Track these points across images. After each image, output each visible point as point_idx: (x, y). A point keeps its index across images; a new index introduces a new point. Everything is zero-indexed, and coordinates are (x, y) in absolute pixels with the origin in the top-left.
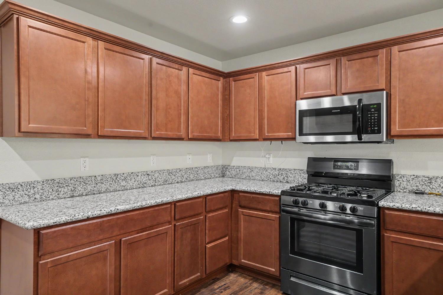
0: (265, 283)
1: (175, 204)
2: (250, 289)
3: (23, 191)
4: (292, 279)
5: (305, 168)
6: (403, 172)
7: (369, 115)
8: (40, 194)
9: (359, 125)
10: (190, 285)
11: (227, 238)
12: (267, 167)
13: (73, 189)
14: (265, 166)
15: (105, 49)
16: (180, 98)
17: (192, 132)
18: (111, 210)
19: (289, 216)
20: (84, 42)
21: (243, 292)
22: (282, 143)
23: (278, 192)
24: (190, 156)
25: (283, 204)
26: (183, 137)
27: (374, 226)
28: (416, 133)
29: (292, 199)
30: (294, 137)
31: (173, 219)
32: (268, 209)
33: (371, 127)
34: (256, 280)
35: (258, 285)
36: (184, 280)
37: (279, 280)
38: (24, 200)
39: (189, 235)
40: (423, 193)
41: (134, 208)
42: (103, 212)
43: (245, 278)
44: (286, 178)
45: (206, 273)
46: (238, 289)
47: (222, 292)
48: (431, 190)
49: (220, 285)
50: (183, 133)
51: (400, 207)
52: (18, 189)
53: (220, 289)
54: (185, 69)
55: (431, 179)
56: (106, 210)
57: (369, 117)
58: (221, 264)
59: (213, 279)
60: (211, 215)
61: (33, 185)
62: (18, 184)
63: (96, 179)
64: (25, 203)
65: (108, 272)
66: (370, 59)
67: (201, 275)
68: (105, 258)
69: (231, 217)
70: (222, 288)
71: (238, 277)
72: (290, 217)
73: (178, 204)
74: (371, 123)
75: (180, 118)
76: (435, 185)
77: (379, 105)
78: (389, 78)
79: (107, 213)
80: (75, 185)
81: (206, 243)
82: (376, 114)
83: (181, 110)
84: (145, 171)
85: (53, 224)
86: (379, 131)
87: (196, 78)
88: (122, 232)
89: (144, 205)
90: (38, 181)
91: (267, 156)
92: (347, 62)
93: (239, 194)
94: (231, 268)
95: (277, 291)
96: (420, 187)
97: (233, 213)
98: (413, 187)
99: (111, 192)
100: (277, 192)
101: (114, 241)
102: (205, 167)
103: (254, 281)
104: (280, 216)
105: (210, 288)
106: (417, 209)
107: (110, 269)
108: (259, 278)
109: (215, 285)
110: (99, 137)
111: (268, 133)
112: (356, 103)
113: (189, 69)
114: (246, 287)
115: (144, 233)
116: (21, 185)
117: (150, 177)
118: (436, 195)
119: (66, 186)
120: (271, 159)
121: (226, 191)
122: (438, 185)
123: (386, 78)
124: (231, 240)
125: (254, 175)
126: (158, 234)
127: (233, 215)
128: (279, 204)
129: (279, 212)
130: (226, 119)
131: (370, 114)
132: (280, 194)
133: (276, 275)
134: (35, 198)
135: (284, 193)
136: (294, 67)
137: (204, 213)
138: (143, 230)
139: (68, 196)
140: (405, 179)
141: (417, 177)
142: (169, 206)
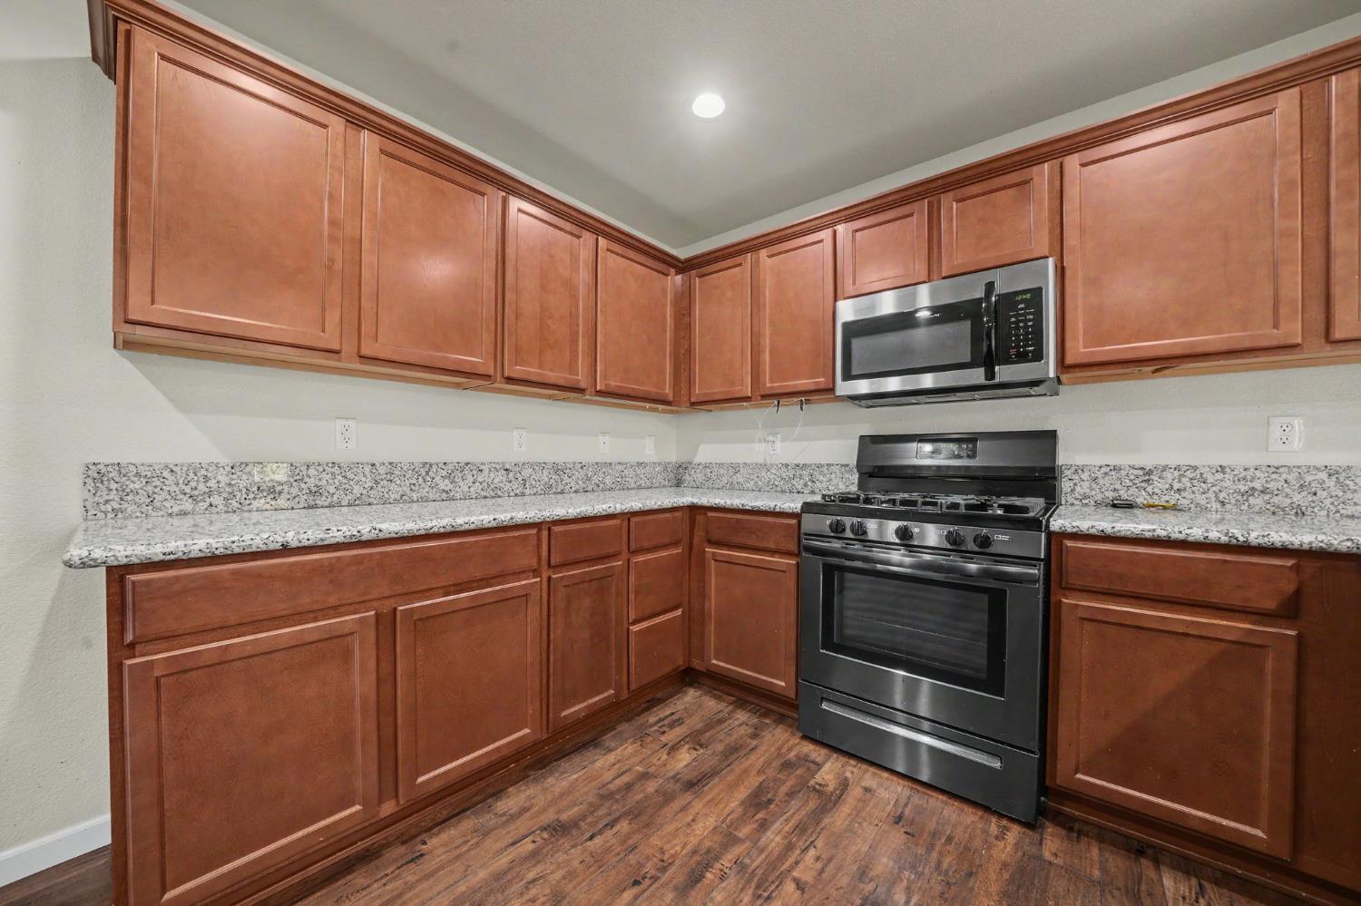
0: (763, 711)
1: (549, 529)
2: (729, 725)
3: (177, 484)
4: (825, 706)
5: (853, 461)
6: (1080, 460)
7: (1013, 319)
8: (225, 495)
9: (990, 346)
10: (587, 717)
11: (679, 612)
12: (768, 462)
13: (314, 489)
14: (765, 461)
15: (382, 151)
16: (574, 297)
17: (605, 378)
18: (359, 532)
19: (819, 562)
20: (325, 126)
21: (712, 732)
22: (802, 408)
23: (794, 505)
24: (607, 439)
25: (805, 534)
26: (583, 385)
27: (1038, 581)
28: (1130, 356)
29: (828, 520)
30: (831, 386)
31: (544, 562)
32: (772, 545)
33: (1018, 347)
34: (741, 704)
35: (748, 715)
36: (574, 705)
37: (795, 707)
38: (179, 507)
39: (586, 602)
40: (1130, 506)
41: (431, 531)
42: (335, 535)
43: (719, 698)
44: (809, 483)
45: (628, 688)
46: (701, 725)
47: (664, 732)
48: (1148, 497)
49: (662, 716)
50: (581, 378)
51: (1109, 531)
52: (163, 480)
53: (660, 725)
54: (588, 237)
55: (1150, 473)
56: (344, 529)
57: (1013, 323)
58: (667, 669)
59: (649, 701)
60: (641, 558)
61: (203, 472)
62: (162, 466)
63: (374, 471)
64: (184, 514)
65: (358, 691)
66: (1011, 192)
67: (617, 695)
68: (347, 655)
69: (690, 567)
70: (666, 722)
71: (704, 697)
72: (824, 565)
73: (556, 529)
74: (1017, 336)
75: (574, 342)
76: (1159, 485)
77: (1037, 293)
78: (1058, 231)
79: (345, 537)
80: (320, 480)
81: (630, 621)
82: (1030, 314)
83: (578, 325)
84: (500, 461)
85: (162, 557)
86: (1038, 356)
87: (613, 262)
88: (400, 589)
89: (461, 525)
90: (218, 463)
91: (771, 438)
92: (954, 203)
93: (706, 514)
94: (689, 676)
95: (790, 730)
96: (1122, 492)
97: (693, 556)
98: (1106, 494)
99: (413, 501)
100: (792, 505)
101: (373, 613)
102: (639, 464)
103: (737, 707)
104: (798, 563)
105: (639, 721)
106: (1155, 534)
107: (361, 682)
108: (751, 699)
109: (651, 714)
110: (363, 360)
111: (772, 381)
112: (980, 293)
113: (597, 239)
114: (721, 721)
115: (462, 595)
116: (172, 471)
117: (511, 475)
118: (1165, 508)
119: (296, 481)
120: (779, 444)
121: (676, 507)
122: (1167, 486)
123: (1051, 230)
124: (688, 618)
125: (741, 480)
126: (503, 600)
127: (692, 560)
128: (796, 534)
129: (796, 552)
130: (683, 358)
131: (1013, 316)
132: (798, 510)
133: (787, 695)
134: (211, 505)
135: (808, 507)
136: (829, 231)
137: (625, 555)
138: (460, 587)
139: (301, 505)
140: (1085, 476)
141: (1115, 469)
142: (534, 531)
